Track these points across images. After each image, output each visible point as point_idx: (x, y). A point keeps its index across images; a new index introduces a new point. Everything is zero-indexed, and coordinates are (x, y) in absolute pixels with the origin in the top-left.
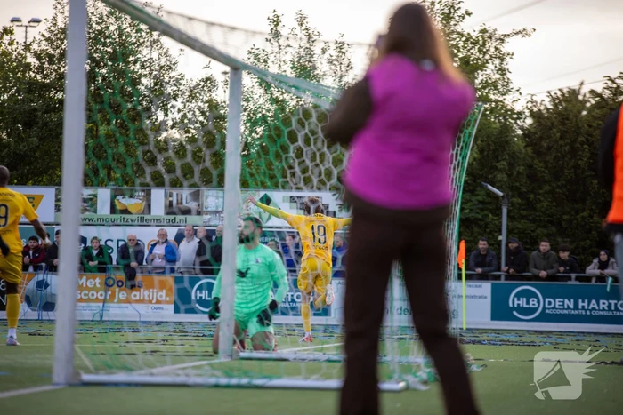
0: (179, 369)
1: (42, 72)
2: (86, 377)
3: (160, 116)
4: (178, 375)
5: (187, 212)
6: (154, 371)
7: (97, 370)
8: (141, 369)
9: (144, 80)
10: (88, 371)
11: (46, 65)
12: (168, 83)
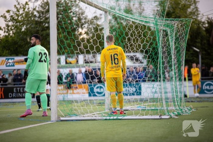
0: (92, 115)
1: (40, 17)
2: (62, 119)
3: (80, 30)
4: (92, 116)
5: (91, 62)
6: (84, 116)
7: (66, 116)
8: (80, 115)
9: (74, 18)
10: (63, 117)
11: (41, 15)
12: (82, 19)
